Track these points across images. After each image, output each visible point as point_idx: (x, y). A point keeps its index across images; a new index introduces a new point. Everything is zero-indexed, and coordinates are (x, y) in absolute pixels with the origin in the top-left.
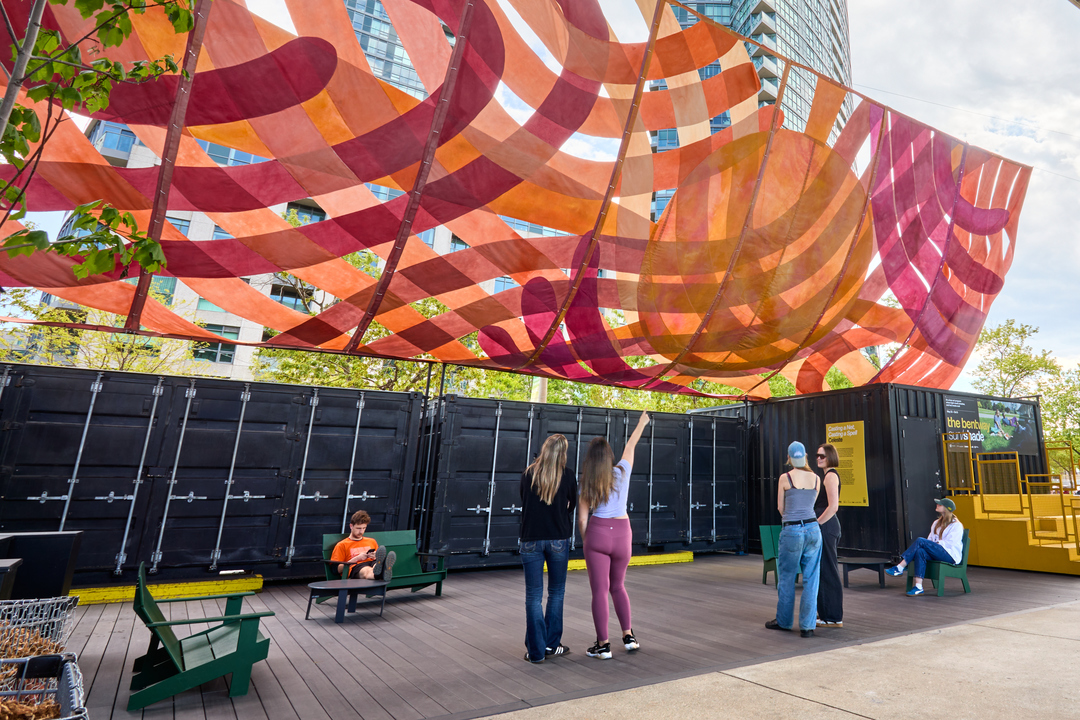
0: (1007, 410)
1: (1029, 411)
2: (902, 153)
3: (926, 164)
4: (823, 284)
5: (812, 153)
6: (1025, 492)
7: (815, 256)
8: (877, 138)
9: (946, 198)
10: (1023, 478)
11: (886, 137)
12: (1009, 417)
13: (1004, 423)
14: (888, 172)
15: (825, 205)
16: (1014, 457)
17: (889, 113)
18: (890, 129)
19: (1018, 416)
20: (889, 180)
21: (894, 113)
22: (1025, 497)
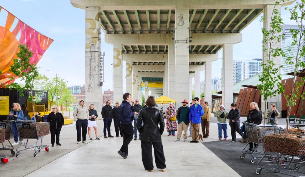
0: (41, 94)
1: (46, 94)
2: (28, 35)
3: (33, 38)
4: (3, 65)
5: (6, 32)
6: (45, 111)
7: (3, 58)
8: (22, 31)
9: (37, 47)
10: (45, 109)
11: (24, 31)
12: (42, 95)
13: (40, 97)
14: (25, 40)
15: (8, 46)
16: (44, 105)
17: (25, 25)
18: (25, 29)
19: (43, 95)
20: (25, 42)
21: (26, 25)
22: (45, 112)
